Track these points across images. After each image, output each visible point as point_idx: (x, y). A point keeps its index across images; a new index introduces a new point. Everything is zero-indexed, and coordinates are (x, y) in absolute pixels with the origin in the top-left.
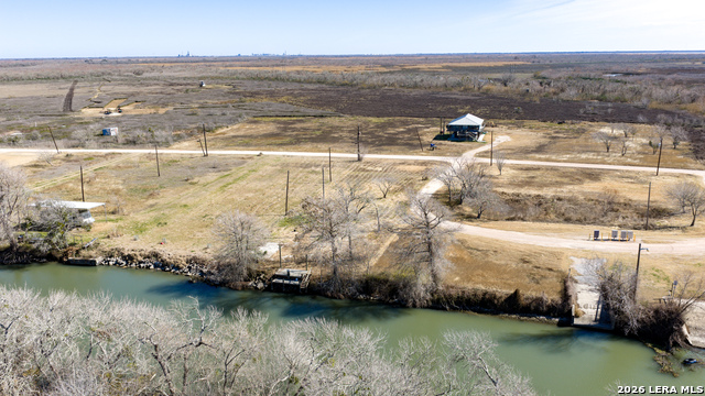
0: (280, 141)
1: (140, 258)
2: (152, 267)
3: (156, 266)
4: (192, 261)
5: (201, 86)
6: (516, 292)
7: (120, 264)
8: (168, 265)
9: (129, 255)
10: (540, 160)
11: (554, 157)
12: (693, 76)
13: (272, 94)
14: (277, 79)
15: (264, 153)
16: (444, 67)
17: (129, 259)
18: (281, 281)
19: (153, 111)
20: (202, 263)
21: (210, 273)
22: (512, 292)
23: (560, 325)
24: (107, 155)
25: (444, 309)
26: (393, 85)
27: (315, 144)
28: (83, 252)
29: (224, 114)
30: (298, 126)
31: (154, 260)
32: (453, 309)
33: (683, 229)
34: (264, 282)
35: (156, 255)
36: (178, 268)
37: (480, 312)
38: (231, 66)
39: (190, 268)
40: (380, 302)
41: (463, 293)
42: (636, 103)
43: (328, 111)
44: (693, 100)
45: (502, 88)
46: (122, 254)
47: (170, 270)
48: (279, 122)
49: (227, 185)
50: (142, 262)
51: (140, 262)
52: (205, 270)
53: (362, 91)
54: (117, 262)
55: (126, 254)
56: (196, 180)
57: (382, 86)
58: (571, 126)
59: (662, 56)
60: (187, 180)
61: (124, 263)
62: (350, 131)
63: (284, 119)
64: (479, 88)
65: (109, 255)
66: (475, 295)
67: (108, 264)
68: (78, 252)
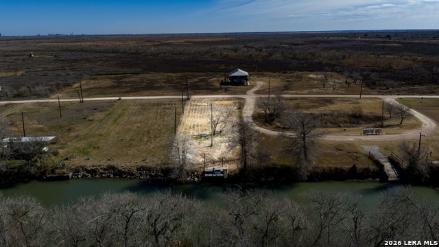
0: (124, 90)
1: (101, 171)
2: (112, 176)
3: (114, 175)
4: (140, 169)
5: (30, 56)
6: (354, 166)
7: (86, 176)
8: (124, 173)
9: (92, 170)
10: (292, 94)
11: (299, 92)
12: (329, 45)
13: (88, 60)
14: (83, 50)
15: (122, 98)
16: (186, 42)
17: (93, 172)
18: (211, 175)
19: (12, 74)
20: (149, 169)
21: (157, 175)
22: (352, 166)
23: (380, 182)
24: (6, 105)
26: (165, 53)
27: (151, 92)
28: (57, 171)
29: (68, 75)
30: (127, 80)
31: (111, 171)
32: (320, 180)
33: (398, 125)
34: (197, 177)
35: (113, 168)
36: (132, 174)
38: (40, 42)
39: (141, 174)
40: (276, 181)
41: (324, 170)
42: (315, 60)
43: (137, 70)
44: (344, 58)
45: (236, 54)
46: (86, 170)
47: (126, 177)
48: (111, 78)
49: (116, 120)
50: (103, 173)
51: (102, 173)
52: (153, 174)
53: (148, 57)
54: (84, 175)
55: (89, 169)
56: (91, 118)
57: (159, 54)
58: (292, 75)
59: (304, 34)
60: (85, 118)
61: (90, 175)
62: (164, 82)
63: (112, 76)
64: (221, 54)
65: (76, 171)
66: (331, 170)
67: (78, 177)
68: (53, 171)
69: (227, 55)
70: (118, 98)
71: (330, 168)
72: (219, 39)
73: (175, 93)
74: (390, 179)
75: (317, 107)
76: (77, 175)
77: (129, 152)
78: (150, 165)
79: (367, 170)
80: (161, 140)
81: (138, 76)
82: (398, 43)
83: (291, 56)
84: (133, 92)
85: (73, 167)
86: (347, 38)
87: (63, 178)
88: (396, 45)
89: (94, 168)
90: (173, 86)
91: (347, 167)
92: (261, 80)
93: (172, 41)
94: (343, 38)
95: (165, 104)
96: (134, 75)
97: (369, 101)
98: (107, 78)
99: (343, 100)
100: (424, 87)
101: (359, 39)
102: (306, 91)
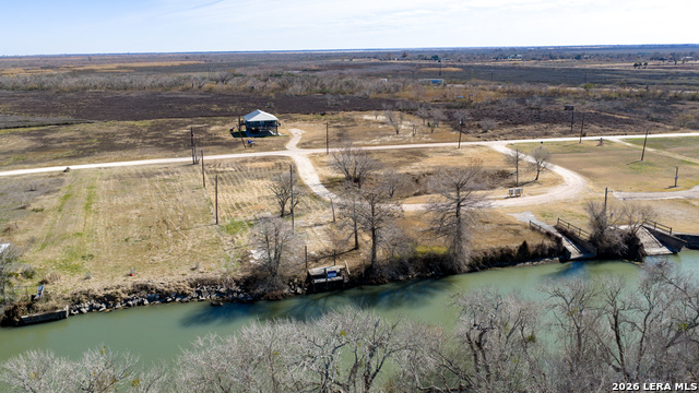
0: (64, 154)
1: (124, 296)
2: (146, 302)
3: (150, 300)
6: (525, 243)
7: (98, 309)
8: (168, 294)
9: (107, 296)
15: (71, 167)
17: (109, 300)
18: (323, 280)
20: (213, 283)
21: (229, 292)
22: (521, 243)
23: (562, 261)
25: (476, 271)
26: (95, 87)
28: (40, 305)
30: (55, 136)
31: (144, 293)
32: (483, 269)
33: (535, 182)
34: (300, 286)
35: (145, 288)
36: (184, 295)
37: (502, 266)
39: (199, 293)
40: (420, 278)
41: (485, 253)
42: (357, 94)
43: (62, 118)
44: (397, 90)
45: (225, 87)
46: (94, 297)
47: (174, 300)
48: (24, 135)
49: (87, 207)
50: (129, 300)
51: (126, 300)
52: (222, 290)
53: (68, 95)
54: (91, 308)
55: (101, 295)
56: (35, 206)
57: (85, 89)
58: (335, 117)
59: (311, 55)
60: (24, 208)
61: (103, 305)
62: (130, 137)
63: (21, 130)
64: (200, 87)
65: (76, 301)
66: (495, 253)
67: (81, 312)
68: (30, 307)
69: (211, 89)
70: (64, 168)
71: (493, 250)
72: (177, 63)
73: (162, 154)
74: (572, 257)
75: (407, 163)
76: (79, 309)
77: (155, 258)
78: (211, 275)
79: (541, 246)
80: (198, 233)
81: (71, 128)
82: (454, 66)
83: (318, 88)
84: (83, 156)
85: (66, 296)
86: (377, 61)
87: (54, 317)
88: (454, 69)
89: (109, 292)
90: (150, 143)
91: (515, 245)
92: (295, 127)
93: (94, 67)
94: (373, 61)
95: (159, 174)
96: (64, 127)
97: (472, 150)
98: (12, 133)
99: (437, 151)
100: (530, 128)
101: (396, 61)
102: (376, 141)
